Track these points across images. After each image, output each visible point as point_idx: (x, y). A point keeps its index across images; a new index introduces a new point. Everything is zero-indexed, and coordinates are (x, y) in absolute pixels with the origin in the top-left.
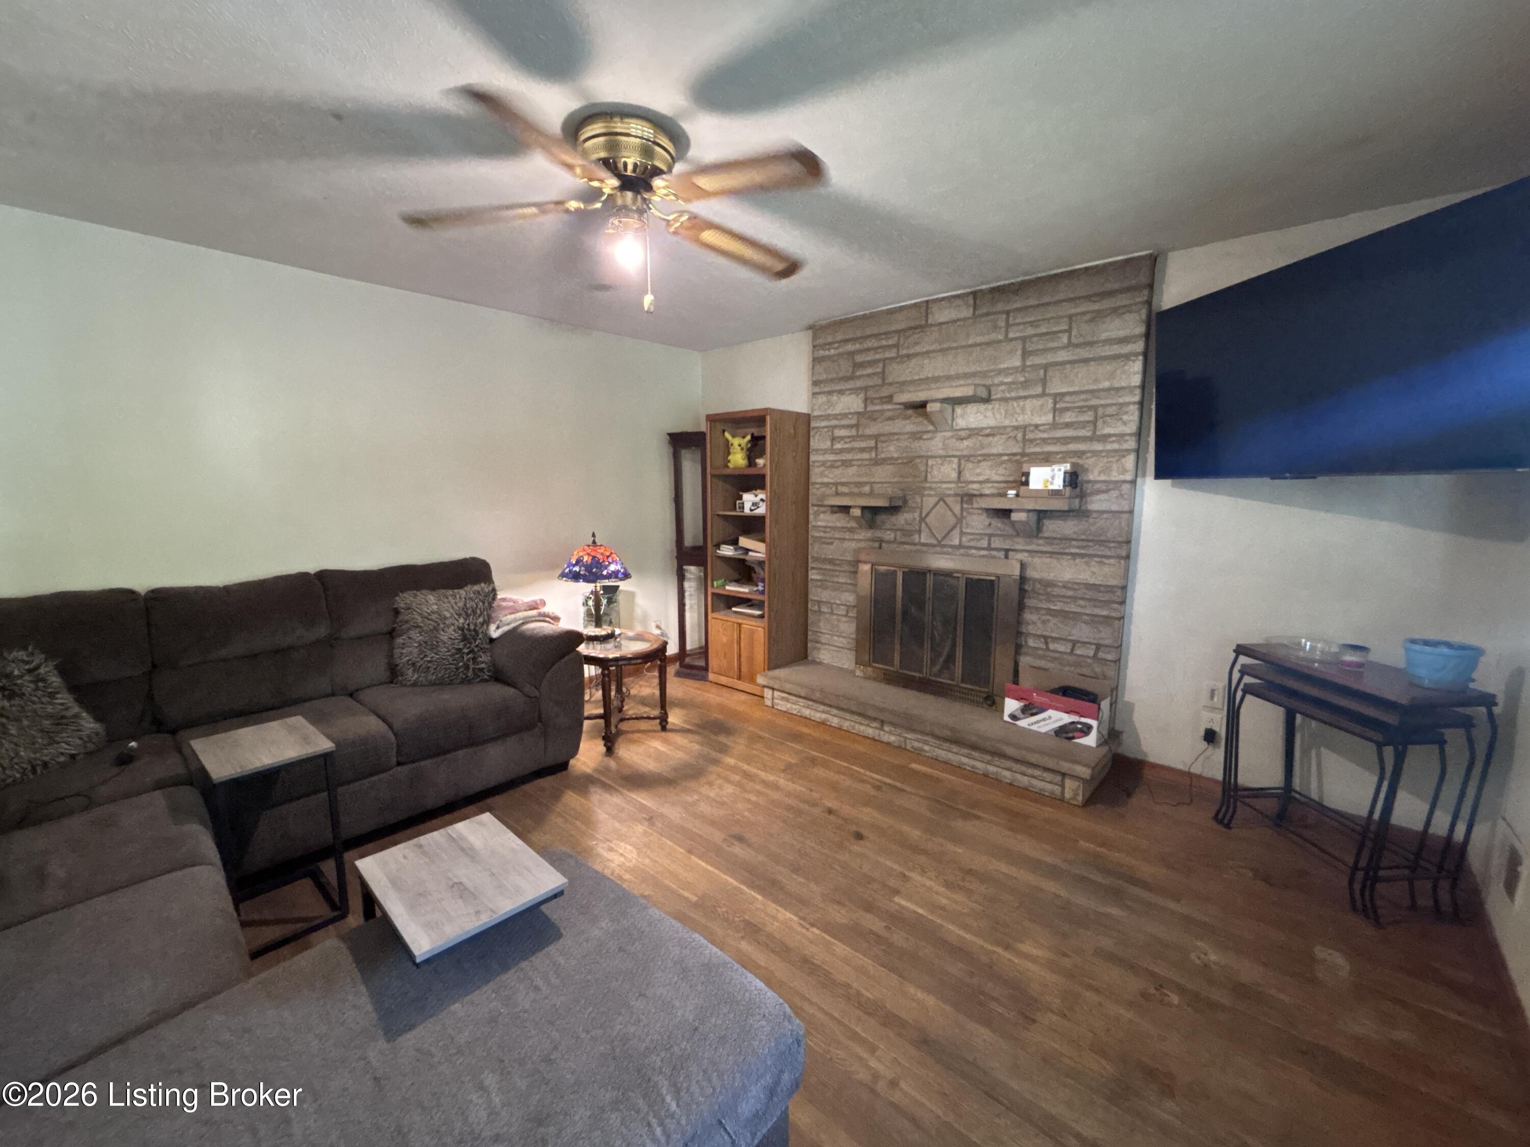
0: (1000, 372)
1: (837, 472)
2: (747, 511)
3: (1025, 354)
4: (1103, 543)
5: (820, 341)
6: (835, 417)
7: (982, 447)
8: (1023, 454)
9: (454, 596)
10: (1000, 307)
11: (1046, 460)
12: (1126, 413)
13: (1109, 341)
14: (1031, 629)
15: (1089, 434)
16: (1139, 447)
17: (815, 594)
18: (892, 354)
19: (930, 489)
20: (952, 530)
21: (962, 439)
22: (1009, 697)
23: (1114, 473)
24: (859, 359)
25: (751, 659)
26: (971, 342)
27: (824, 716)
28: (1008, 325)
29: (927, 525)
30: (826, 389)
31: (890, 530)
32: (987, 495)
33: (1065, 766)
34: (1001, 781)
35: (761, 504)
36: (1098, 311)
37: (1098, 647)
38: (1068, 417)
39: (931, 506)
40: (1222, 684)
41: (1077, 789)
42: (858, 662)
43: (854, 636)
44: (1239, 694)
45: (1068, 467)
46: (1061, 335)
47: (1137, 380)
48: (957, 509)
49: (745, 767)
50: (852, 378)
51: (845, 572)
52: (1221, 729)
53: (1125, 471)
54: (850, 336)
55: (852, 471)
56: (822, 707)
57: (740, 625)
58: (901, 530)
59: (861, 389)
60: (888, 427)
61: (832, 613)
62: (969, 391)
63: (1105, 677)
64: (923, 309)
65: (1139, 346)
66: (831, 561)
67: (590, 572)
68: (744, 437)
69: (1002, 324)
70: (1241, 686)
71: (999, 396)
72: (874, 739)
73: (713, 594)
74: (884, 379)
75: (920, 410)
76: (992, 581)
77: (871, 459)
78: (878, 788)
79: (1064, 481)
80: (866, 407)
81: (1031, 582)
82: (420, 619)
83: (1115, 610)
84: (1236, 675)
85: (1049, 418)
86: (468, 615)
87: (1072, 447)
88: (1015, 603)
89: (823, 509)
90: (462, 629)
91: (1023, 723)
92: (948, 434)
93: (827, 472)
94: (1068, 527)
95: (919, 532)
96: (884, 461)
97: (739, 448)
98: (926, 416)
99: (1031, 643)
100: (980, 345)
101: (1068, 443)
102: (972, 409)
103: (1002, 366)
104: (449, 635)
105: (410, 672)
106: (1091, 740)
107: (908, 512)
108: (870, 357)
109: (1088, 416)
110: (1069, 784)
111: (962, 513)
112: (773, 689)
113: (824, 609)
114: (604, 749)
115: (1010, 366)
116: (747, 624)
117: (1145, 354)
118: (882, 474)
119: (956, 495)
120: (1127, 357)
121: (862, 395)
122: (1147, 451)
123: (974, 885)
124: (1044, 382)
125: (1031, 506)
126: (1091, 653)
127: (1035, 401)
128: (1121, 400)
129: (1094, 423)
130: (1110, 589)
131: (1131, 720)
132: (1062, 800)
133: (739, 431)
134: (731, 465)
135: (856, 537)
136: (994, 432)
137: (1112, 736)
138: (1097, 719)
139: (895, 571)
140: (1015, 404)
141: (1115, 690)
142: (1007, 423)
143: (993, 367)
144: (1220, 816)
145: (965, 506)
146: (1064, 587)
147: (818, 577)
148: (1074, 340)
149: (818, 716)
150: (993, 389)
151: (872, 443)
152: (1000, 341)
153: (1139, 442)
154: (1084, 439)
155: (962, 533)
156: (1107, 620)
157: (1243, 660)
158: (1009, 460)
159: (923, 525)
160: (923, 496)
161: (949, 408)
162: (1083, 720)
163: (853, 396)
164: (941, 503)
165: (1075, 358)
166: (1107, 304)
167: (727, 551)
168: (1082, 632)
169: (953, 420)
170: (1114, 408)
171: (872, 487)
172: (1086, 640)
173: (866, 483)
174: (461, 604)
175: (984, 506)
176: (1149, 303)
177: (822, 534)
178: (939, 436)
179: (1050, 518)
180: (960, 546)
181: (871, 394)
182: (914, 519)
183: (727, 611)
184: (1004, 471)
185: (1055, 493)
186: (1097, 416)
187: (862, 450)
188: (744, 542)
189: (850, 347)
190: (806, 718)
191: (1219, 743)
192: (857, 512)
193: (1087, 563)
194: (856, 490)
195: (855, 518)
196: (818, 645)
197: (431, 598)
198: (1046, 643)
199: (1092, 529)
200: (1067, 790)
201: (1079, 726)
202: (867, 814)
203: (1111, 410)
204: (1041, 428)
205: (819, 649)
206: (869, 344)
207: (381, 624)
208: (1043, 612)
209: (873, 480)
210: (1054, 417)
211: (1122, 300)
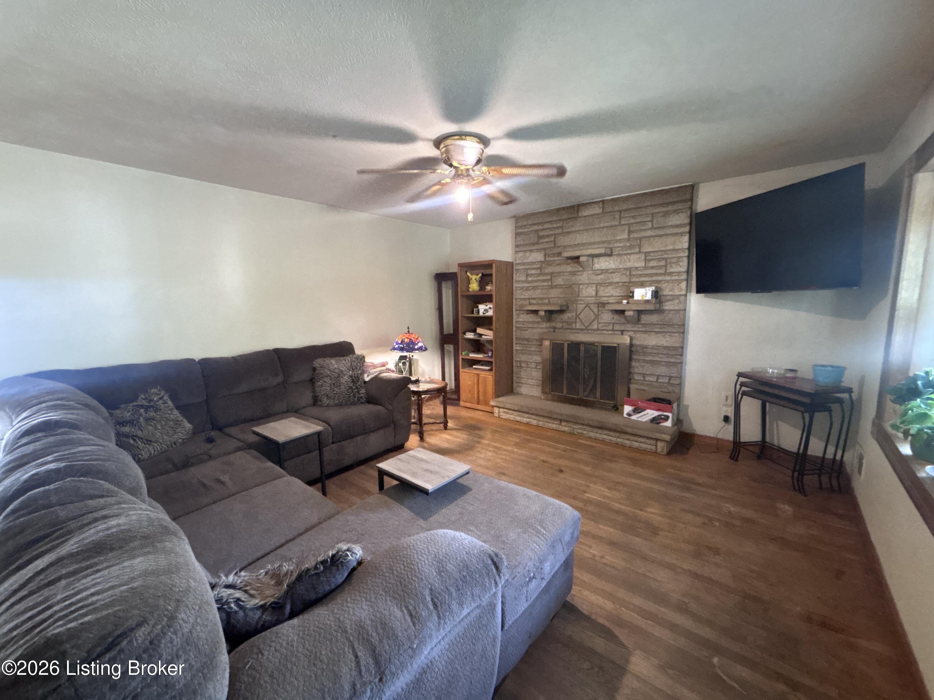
0: (617, 241)
1: (529, 292)
2: (481, 314)
3: (630, 232)
4: (672, 325)
5: (519, 225)
6: (528, 264)
7: (608, 279)
8: (630, 282)
9: (345, 360)
10: (616, 208)
11: (642, 285)
12: (682, 261)
13: (672, 226)
14: (636, 370)
15: (663, 272)
16: (688, 278)
17: (517, 357)
18: (560, 231)
19: (581, 300)
20: (593, 321)
21: (598, 275)
22: (626, 405)
23: (676, 291)
24: (541, 234)
25: (485, 393)
26: (601, 225)
27: (528, 420)
28: (621, 218)
29: (580, 319)
30: (523, 249)
31: (560, 322)
32: (612, 303)
33: (658, 436)
34: (625, 446)
35: (489, 310)
36: (667, 211)
37: (670, 378)
38: (652, 264)
39: (582, 308)
40: (731, 393)
41: (664, 446)
42: (544, 392)
43: (541, 379)
44: (740, 396)
45: (654, 288)
46: (648, 223)
47: (686, 245)
48: (596, 310)
49: (494, 444)
50: (537, 243)
51: (535, 345)
52: (731, 414)
53: (681, 290)
54: (536, 222)
55: (538, 291)
56: (527, 415)
57: (478, 375)
58: (566, 322)
59: (543, 249)
60: (557, 269)
61: (528, 367)
62: (602, 251)
63: (674, 392)
64: (576, 208)
65: (687, 229)
66: (527, 340)
67: (409, 347)
68: (477, 275)
69: (617, 216)
70: (741, 392)
71: (617, 253)
72: (556, 430)
73: (463, 359)
74: (555, 244)
75: (575, 260)
76: (615, 347)
77: (549, 286)
78: (564, 451)
79: (652, 295)
80: (545, 259)
81: (635, 347)
82: (329, 373)
83: (678, 359)
84: (738, 387)
85: (643, 264)
86: (353, 370)
87: (654, 278)
88: (628, 356)
89: (522, 312)
90: (351, 377)
91: (634, 417)
92: (590, 272)
93: (524, 293)
94: (654, 318)
95: (576, 322)
96: (556, 286)
97: (475, 281)
98: (579, 263)
99: (636, 377)
100: (607, 227)
101: (652, 277)
102: (602, 259)
103: (618, 238)
104: (345, 379)
105: (325, 399)
106: (669, 424)
107: (569, 312)
108: (548, 233)
109: (662, 263)
110: (660, 444)
111: (598, 312)
112: (499, 407)
113: (523, 365)
114: (419, 438)
115: (622, 238)
116: (483, 374)
117: (690, 233)
118: (555, 293)
119: (596, 303)
120: (682, 234)
121: (543, 253)
122: (692, 280)
123: (621, 488)
124: (640, 246)
125: (635, 308)
126: (667, 381)
127: (635, 255)
128: (678, 255)
129: (666, 266)
130: (675, 348)
131: (687, 414)
132: (656, 452)
133: (475, 271)
134: (470, 290)
135: (541, 326)
136: (614, 271)
137: (678, 422)
138: (671, 412)
139: (563, 344)
140: (625, 257)
141: (679, 399)
142: (621, 267)
143: (613, 239)
144: (732, 457)
145: (600, 309)
146: (652, 348)
147: (519, 348)
148: (655, 226)
149: (525, 420)
150: (613, 249)
151: (549, 277)
152: (616, 226)
153: (688, 275)
154: (661, 274)
155: (598, 323)
156: (674, 364)
157: (741, 379)
158: (623, 285)
159: (578, 320)
160: (577, 304)
161: (590, 259)
162: (665, 413)
163: (538, 253)
164: (587, 308)
165: (655, 234)
166: (671, 208)
167: (470, 336)
168: (662, 370)
169: (593, 265)
170: (676, 259)
171: (549, 300)
172: (664, 375)
173: (546, 298)
174: (349, 364)
175: (611, 308)
176: (691, 208)
177: (521, 326)
178: (585, 274)
179: (644, 314)
180: (598, 329)
181: (548, 252)
182: (573, 316)
183: (470, 368)
184: (620, 291)
185: (647, 302)
186: (667, 262)
187: (544, 281)
188: (480, 330)
189: (535, 228)
190: (518, 421)
191: (731, 422)
192: (542, 313)
193: (664, 336)
194: (540, 302)
195: (541, 317)
196: (520, 385)
197: (333, 361)
198: (644, 377)
199: (666, 319)
200: (658, 447)
201: (663, 417)
202: (562, 462)
203: (674, 260)
204: (639, 269)
205: (520, 387)
206: (546, 226)
207: (307, 375)
208: (642, 361)
209: (550, 296)
210: (645, 264)
211: (680, 206)
